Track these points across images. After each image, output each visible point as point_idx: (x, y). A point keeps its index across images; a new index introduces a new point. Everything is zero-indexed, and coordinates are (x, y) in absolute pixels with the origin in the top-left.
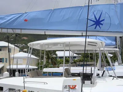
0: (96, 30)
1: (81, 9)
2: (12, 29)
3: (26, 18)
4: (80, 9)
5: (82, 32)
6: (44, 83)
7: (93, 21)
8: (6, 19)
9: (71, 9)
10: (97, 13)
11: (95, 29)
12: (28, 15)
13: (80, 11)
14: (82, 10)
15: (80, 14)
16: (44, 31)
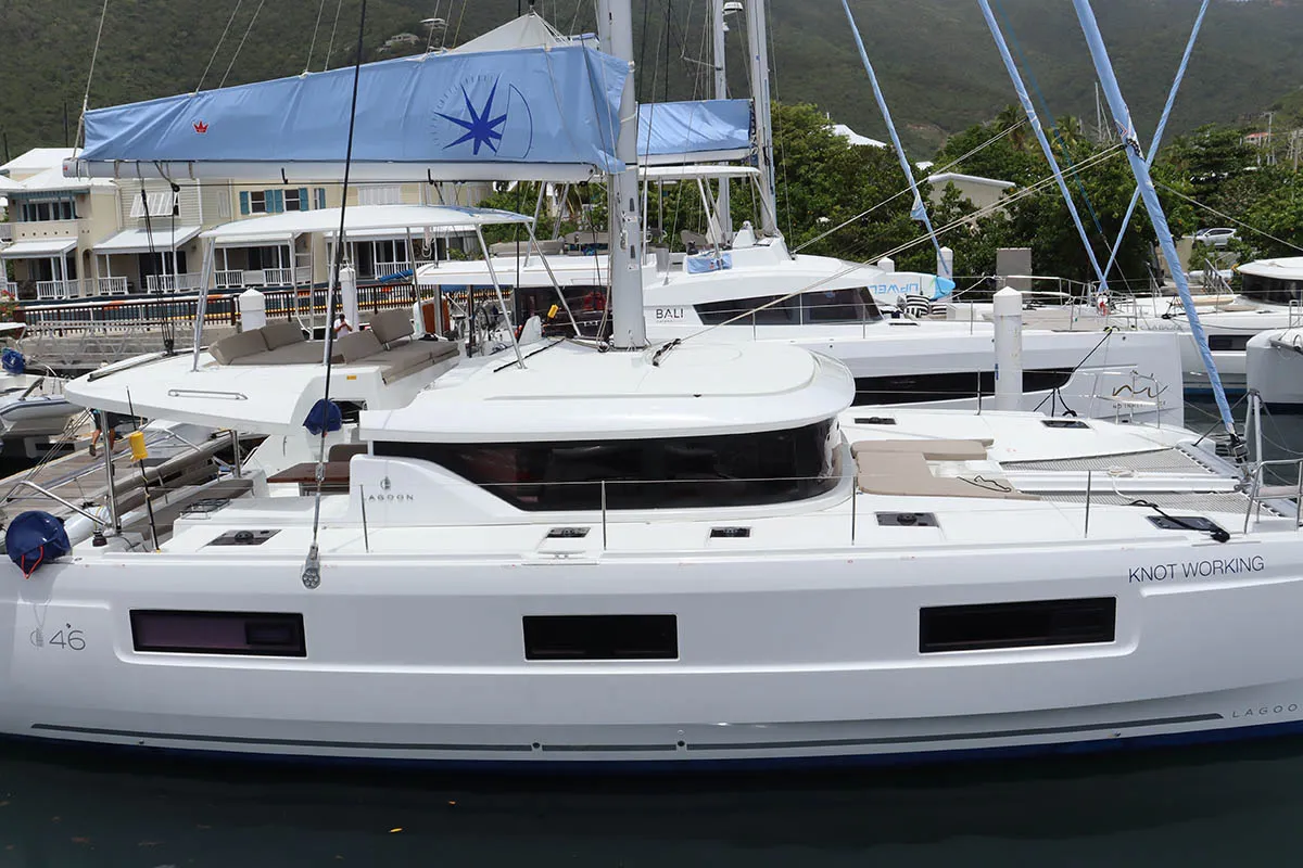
0: (478, 157)
1: (414, 74)
2: (155, 162)
3: (200, 118)
4: (411, 72)
5: (429, 166)
6: (234, 396)
7: (464, 124)
8: (129, 123)
9: (373, 73)
10: (475, 92)
11: (475, 153)
12: (211, 102)
13: (410, 82)
14: (416, 77)
15: (410, 94)
16: (279, 167)
